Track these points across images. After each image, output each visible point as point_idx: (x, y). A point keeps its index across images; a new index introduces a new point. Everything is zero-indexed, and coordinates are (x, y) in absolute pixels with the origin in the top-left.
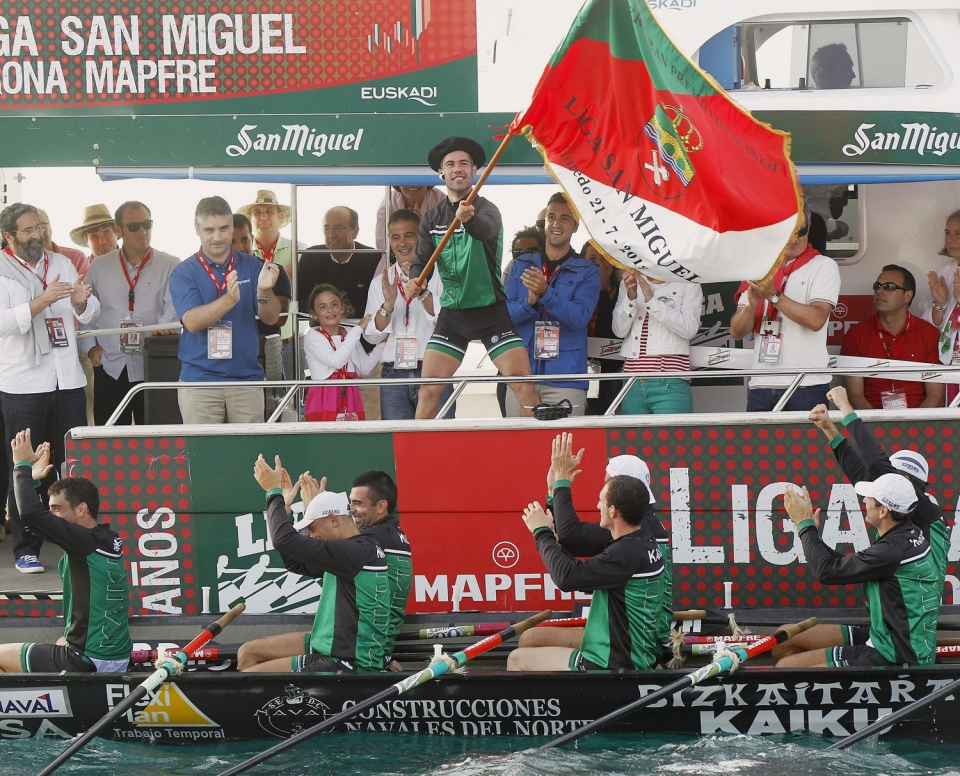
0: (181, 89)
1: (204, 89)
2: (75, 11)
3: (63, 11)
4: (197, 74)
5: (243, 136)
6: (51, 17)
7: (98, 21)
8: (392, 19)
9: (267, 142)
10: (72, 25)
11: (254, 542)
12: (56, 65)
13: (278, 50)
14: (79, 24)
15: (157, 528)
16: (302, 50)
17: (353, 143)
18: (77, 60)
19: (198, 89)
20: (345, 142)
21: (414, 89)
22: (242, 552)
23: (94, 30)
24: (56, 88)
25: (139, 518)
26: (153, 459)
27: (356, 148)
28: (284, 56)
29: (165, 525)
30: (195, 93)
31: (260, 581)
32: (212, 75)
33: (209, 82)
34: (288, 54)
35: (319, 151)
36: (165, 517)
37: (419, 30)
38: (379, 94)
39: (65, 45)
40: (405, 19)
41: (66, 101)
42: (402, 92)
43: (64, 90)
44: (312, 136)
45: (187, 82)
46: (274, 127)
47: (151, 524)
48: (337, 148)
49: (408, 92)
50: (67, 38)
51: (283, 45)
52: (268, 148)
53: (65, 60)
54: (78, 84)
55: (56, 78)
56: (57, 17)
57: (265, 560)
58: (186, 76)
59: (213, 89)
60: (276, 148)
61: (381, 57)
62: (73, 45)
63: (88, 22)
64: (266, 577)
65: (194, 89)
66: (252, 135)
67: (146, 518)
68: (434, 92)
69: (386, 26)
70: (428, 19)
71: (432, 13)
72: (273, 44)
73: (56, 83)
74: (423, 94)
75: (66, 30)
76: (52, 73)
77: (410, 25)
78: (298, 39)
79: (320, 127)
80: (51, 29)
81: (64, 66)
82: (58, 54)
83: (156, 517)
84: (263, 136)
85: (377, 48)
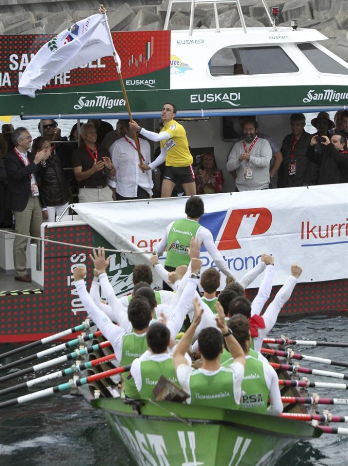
0: (56, 83)
1: (66, 83)
2: (16, 52)
3: (11, 52)
4: (63, 77)
5: (80, 101)
6: (6, 55)
7: (25, 56)
8: (139, 53)
9: (90, 103)
10: (14, 58)
11: (116, 265)
12: (7, 74)
13: (95, 66)
14: (17, 58)
15: (79, 262)
16: (104, 66)
17: (123, 103)
18: (15, 72)
19: (63, 82)
20: (120, 102)
21: (146, 81)
22: (111, 270)
23: (23, 60)
24: (6, 84)
25: (72, 258)
26: (79, 235)
27: (124, 105)
28: (97, 69)
29: (82, 260)
30: (62, 85)
31: (117, 280)
32: (69, 77)
33: (67, 80)
34: (98, 68)
35: (110, 106)
36: (82, 257)
37: (149, 57)
38: (133, 83)
39: (11, 66)
40: (144, 53)
41: (10, 89)
42: (142, 82)
43: (9, 84)
44: (107, 100)
45: (59, 80)
46: (92, 97)
47: (76, 260)
48: (117, 105)
49: (144, 82)
50: (12, 63)
51: (97, 64)
52: (90, 106)
53: (11, 72)
54: (15, 82)
55: (6, 80)
56: (8, 55)
57: (120, 272)
58: (58, 77)
59: (69, 83)
60: (93, 106)
61: (134, 68)
62: (14, 66)
63: (20, 57)
64: (120, 278)
65: (61, 83)
66: (84, 101)
67: (74, 258)
68: (154, 82)
69: (136, 56)
70: (152, 53)
71: (154, 50)
72: (93, 64)
73: (6, 82)
74: (150, 83)
75: (11, 60)
76: (5, 77)
77: (145, 56)
78: (103, 62)
79: (111, 96)
80: (5, 60)
81: (10, 75)
82: (8, 70)
83: (78, 258)
84: (88, 101)
85: (133, 65)
